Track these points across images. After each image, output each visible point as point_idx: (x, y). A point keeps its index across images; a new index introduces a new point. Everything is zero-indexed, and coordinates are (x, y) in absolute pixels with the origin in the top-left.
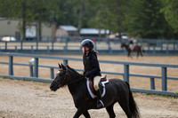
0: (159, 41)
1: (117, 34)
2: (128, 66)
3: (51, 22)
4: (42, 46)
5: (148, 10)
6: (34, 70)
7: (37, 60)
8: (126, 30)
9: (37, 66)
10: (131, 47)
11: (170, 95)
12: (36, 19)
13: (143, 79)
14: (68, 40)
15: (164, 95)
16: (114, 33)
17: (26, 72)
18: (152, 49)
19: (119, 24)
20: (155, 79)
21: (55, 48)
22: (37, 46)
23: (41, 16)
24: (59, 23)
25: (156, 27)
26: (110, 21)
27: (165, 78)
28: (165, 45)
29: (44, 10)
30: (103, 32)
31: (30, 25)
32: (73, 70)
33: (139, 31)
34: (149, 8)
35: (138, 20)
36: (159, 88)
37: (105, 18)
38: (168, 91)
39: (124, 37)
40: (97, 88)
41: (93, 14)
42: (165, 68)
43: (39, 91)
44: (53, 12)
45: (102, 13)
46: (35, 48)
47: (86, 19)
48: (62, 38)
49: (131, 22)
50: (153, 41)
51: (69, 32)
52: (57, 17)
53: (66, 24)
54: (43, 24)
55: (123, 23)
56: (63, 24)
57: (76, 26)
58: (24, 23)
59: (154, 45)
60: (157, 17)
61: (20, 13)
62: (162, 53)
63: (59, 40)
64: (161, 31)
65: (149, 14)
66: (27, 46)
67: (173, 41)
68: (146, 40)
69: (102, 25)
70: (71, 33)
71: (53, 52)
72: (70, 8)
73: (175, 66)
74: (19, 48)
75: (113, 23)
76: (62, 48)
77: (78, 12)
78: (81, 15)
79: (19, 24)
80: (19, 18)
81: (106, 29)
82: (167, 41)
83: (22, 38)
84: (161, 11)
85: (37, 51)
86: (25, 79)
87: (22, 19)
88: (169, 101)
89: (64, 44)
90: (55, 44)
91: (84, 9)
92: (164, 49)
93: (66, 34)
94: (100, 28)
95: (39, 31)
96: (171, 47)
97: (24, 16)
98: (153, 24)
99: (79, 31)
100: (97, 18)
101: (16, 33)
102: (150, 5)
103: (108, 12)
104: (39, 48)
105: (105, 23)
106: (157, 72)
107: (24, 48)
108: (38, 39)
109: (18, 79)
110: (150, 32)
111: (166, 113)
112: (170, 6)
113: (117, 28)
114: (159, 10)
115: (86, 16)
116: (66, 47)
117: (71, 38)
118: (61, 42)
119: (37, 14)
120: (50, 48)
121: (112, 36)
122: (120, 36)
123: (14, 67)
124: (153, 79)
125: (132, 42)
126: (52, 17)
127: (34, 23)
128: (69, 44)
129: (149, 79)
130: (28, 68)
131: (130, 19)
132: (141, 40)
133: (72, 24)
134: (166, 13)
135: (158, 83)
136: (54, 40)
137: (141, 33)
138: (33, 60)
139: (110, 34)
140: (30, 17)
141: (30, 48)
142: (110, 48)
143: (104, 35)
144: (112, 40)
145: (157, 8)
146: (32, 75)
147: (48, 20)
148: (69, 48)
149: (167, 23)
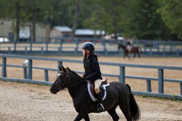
0: (155, 42)
1: (113, 35)
2: (124, 68)
3: (45, 23)
4: (36, 48)
5: (144, 11)
6: (28, 71)
7: (31, 61)
8: (122, 31)
9: (31, 68)
10: (129, 48)
11: (167, 98)
12: (30, 19)
13: (139, 81)
14: (63, 41)
15: (161, 98)
16: (110, 34)
17: (20, 74)
18: (148, 50)
19: (115, 24)
20: (152, 82)
21: (49, 49)
22: (31, 47)
23: (35, 16)
24: (53, 24)
25: (152, 28)
26: (105, 22)
27: (162, 80)
28: (161, 47)
29: (38, 10)
30: (98, 33)
31: (24, 26)
32: (73, 72)
33: (136, 31)
34: (146, 8)
35: (134, 21)
36: (155, 91)
37: (100, 18)
38: (165, 93)
39: (120, 38)
40: (98, 91)
41: (89, 14)
42: (161, 70)
43: (33, 94)
44: (47, 12)
45: (98, 14)
46: (28, 49)
47: (81, 19)
48: (56, 39)
49: (127, 23)
50: (149, 42)
51: (63, 32)
52: (52, 17)
53: (61, 25)
54: (37, 25)
55: (120, 24)
56: (57, 25)
57: (71, 27)
58: (18, 23)
59: (151, 46)
60: (154, 17)
61: (14, 13)
62: (159, 54)
63: (53, 41)
64: (158, 32)
65: (146, 15)
66: (21, 47)
67: (170, 42)
68: (142, 41)
69: (97, 26)
70: (66, 34)
71: (47, 53)
72: (65, 8)
73: (172, 68)
74: (12, 49)
75: (108, 24)
76: (56, 50)
77: (73, 12)
78: (76, 16)
79: (13, 24)
80: (13, 18)
81: (101, 30)
82: (164, 42)
83: (15, 39)
84: (158, 11)
85: (31, 52)
86: (18, 81)
87: (15, 20)
88: (165, 103)
89: (59, 45)
90: (49, 45)
91: (79, 10)
92: (161, 50)
93: (61, 35)
94: (96, 29)
95: (33, 32)
96: (168, 48)
97: (18, 16)
98: (149, 25)
99: (74, 32)
100: (93, 19)
101: (10, 34)
102: (147, 6)
103: (104, 12)
104: (33, 49)
105: (100, 24)
106: (154, 74)
107: (17, 49)
108: (32, 40)
109: (12, 81)
110: (147, 33)
111: (163, 116)
112: (167, 7)
113: (113, 28)
114: (155, 11)
115: (81, 16)
116: (60, 48)
117: (66, 39)
118: (56, 43)
119: (31, 15)
120: (45, 49)
121: (107, 37)
122: (116, 37)
123: (7, 68)
124: (149, 81)
125: (129, 44)
126: (46, 17)
127: (28, 24)
128: (64, 45)
129: (145, 82)
130: (22, 69)
131: (126, 20)
132: (137, 41)
133: (66, 24)
134: (162, 13)
135: (155, 85)
136: (48, 41)
137: (137, 34)
138: (27, 61)
139: (105, 35)
140: (23, 17)
141: (24, 49)
142: (105, 49)
143: (99, 36)
144: (108, 41)
145: (154, 8)
146: (26, 77)
147: (42, 21)
148: (64, 50)
149: (163, 23)
